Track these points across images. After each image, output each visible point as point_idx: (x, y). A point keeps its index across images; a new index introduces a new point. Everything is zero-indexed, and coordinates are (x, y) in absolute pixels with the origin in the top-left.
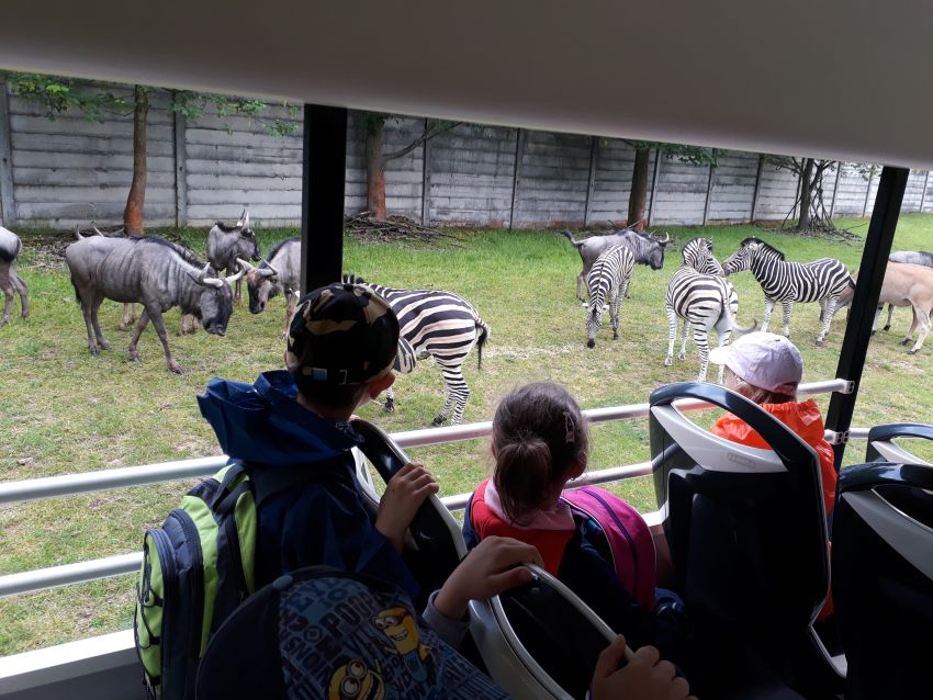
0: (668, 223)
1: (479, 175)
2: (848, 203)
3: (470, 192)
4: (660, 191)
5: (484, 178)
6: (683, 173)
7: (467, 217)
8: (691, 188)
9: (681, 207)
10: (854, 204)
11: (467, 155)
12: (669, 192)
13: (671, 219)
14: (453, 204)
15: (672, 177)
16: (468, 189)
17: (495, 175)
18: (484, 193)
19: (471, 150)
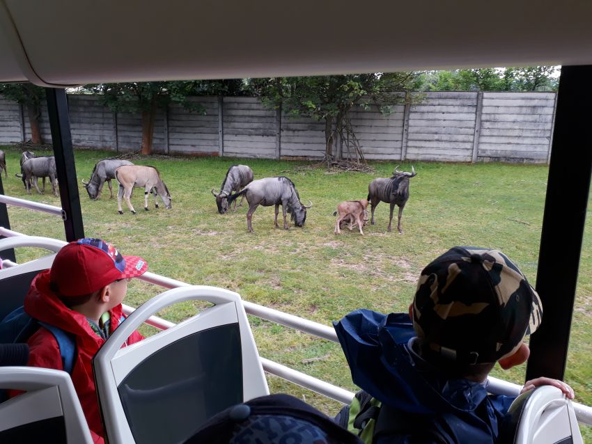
0: (239, 156)
1: (94, 124)
3: (91, 133)
4: (227, 133)
5: (97, 126)
7: (90, 144)
8: (258, 133)
9: (251, 145)
11: (86, 115)
12: (236, 135)
13: (242, 154)
14: (82, 138)
15: (236, 125)
16: (89, 131)
17: (103, 124)
18: (98, 133)
19: (89, 112)
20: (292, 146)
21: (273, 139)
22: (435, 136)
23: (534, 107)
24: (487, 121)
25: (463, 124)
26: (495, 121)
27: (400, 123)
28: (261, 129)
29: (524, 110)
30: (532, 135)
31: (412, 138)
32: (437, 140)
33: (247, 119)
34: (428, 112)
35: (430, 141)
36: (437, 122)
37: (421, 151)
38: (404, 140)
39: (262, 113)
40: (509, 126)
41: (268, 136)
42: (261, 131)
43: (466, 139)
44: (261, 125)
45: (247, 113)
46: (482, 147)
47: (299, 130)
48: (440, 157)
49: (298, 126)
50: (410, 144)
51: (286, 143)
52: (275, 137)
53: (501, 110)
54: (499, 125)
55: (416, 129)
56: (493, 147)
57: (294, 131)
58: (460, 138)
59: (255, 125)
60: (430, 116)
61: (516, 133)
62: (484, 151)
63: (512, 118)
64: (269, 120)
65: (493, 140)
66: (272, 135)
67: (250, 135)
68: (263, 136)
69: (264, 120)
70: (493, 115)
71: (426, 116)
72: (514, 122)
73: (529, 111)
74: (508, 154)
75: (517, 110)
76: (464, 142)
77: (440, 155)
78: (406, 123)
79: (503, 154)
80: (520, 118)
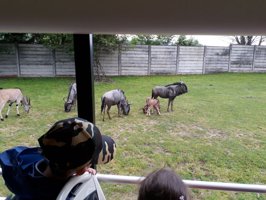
0: (30, 76)
2: (162, 69)
4: (22, 64)
6: (35, 58)
8: (42, 63)
9: (37, 70)
10: (167, 69)
12: (28, 65)
13: (32, 75)
15: (28, 59)
20: (63, 70)
21: (51, 67)
22: (133, 64)
23: (170, 52)
24: (153, 58)
25: (144, 59)
26: (156, 58)
27: (117, 59)
28: (43, 61)
29: (167, 53)
30: (170, 63)
31: (123, 65)
32: (134, 66)
33: (35, 56)
34: (129, 54)
35: (131, 67)
36: (133, 58)
37: (127, 72)
38: (120, 67)
39: (44, 53)
40: (161, 60)
41: (48, 65)
42: (44, 63)
43: (145, 66)
44: (43, 59)
45: (34, 53)
46: (152, 69)
47: (66, 62)
48: (135, 74)
49: (66, 60)
50: (122, 68)
51: (59, 68)
52: (52, 66)
53: (158, 53)
54: (158, 60)
55: (124, 62)
56: (156, 69)
57: (63, 62)
58: (143, 65)
59: (40, 59)
60: (130, 56)
61: (164, 63)
62: (152, 71)
63: (163, 56)
64: (48, 56)
65: (156, 66)
66: (51, 65)
67: (37, 65)
68: (45, 65)
69: (45, 56)
70: (155, 55)
71: (128, 56)
72: (163, 58)
73: (168, 53)
74: (162, 72)
75: (164, 53)
76: (145, 67)
77: (135, 73)
78: (120, 59)
79: (160, 71)
80: (165, 56)
